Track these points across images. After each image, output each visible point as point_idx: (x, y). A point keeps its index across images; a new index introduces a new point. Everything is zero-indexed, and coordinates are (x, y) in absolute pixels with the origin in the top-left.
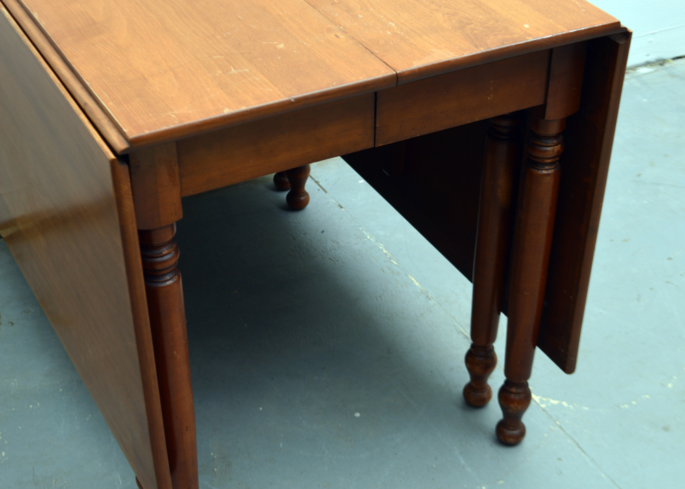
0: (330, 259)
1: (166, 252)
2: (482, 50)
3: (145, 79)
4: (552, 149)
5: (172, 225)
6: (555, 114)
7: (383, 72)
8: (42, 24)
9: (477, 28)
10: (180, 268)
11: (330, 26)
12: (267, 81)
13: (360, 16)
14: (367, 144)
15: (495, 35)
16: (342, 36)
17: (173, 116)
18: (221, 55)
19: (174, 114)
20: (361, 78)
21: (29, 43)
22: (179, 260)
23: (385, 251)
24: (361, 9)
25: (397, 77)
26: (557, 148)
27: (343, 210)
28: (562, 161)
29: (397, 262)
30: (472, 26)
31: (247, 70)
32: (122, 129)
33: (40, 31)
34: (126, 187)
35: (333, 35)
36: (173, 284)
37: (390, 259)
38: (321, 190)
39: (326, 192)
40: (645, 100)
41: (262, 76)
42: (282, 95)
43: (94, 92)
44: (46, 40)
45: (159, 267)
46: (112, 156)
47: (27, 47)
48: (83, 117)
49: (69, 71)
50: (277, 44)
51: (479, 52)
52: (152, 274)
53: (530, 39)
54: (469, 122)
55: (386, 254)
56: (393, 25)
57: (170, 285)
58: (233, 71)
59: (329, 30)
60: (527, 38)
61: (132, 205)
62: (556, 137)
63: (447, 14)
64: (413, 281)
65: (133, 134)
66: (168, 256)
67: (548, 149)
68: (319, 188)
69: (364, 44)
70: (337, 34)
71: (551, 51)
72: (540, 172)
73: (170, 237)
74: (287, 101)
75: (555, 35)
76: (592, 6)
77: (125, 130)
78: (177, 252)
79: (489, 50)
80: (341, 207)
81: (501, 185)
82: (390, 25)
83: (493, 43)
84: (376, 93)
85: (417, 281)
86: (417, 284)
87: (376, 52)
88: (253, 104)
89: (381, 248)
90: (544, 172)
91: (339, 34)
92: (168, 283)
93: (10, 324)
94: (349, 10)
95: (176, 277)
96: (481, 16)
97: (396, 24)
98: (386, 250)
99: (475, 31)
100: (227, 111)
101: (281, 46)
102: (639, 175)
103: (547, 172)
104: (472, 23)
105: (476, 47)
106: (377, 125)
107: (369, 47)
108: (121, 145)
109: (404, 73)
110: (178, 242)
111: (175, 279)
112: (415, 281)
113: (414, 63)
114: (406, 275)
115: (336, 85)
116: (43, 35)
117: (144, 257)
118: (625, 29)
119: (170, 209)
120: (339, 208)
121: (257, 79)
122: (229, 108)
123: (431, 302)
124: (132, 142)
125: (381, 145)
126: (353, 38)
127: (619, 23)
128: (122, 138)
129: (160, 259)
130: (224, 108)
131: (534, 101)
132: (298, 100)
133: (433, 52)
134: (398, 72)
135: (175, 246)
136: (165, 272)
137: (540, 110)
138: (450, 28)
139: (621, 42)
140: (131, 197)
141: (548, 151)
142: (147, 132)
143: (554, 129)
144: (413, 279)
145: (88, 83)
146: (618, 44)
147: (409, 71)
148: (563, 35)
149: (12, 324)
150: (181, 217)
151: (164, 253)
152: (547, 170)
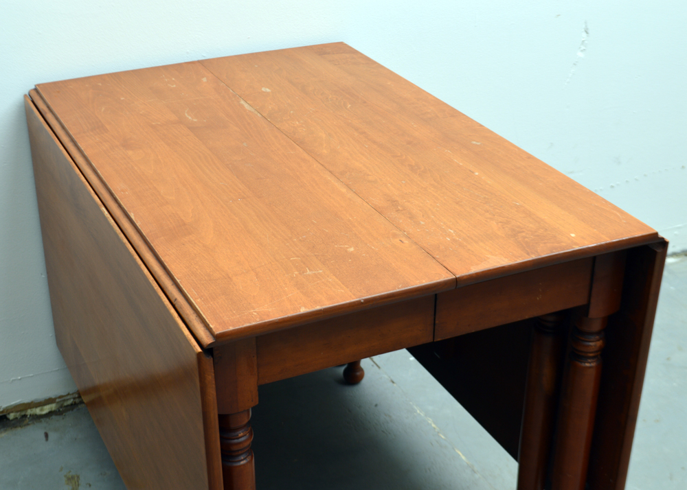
0: (383, 431)
1: (241, 434)
2: (533, 257)
3: (229, 278)
4: (594, 344)
5: (248, 411)
6: (598, 313)
7: (444, 276)
8: (138, 224)
9: (528, 236)
10: (254, 449)
11: (395, 231)
12: (340, 282)
13: (422, 223)
14: (427, 339)
15: (545, 243)
16: (406, 242)
17: (255, 314)
18: (298, 257)
19: (255, 312)
20: (424, 281)
21: (125, 240)
22: (252, 442)
23: (433, 425)
24: (423, 216)
25: (456, 281)
26: (599, 343)
27: (395, 385)
28: (604, 356)
29: (444, 435)
30: (524, 234)
31: (321, 271)
32: (209, 325)
33: (135, 230)
34: (210, 377)
35: (397, 240)
36: (247, 463)
37: (438, 433)
38: (375, 366)
39: (379, 367)
40: (672, 288)
41: (334, 277)
42: (353, 296)
43: (184, 289)
44: (140, 238)
45: (235, 448)
46: (199, 350)
47: (124, 244)
48: (173, 311)
49: (162, 268)
50: (347, 248)
51: (530, 259)
52: (228, 454)
53: (577, 248)
54: (519, 319)
55: (434, 428)
56: (452, 231)
57: (244, 465)
58: (308, 272)
59: (395, 236)
60: (574, 246)
61: (215, 394)
62: (598, 333)
63: (501, 222)
64: (459, 455)
65: (218, 330)
66: (243, 438)
67: (591, 344)
68: (372, 363)
69: (426, 249)
70: (401, 239)
71: (594, 259)
72: (583, 365)
73: (246, 421)
74: (357, 301)
75: (599, 244)
76: (632, 217)
77: (211, 326)
78: (251, 435)
79: (540, 257)
80: (393, 382)
81: (545, 374)
82: (450, 232)
83: (544, 250)
84: (436, 295)
85: (463, 455)
86: (463, 458)
87: (437, 257)
88: (326, 304)
89: (430, 422)
90: (587, 365)
91: (403, 239)
92: (242, 463)
93: (88, 486)
94: (412, 217)
95: (250, 457)
96: (531, 225)
97: (455, 231)
98: (435, 423)
99: (526, 239)
100: (303, 310)
101: (352, 249)
102: (668, 359)
103: (590, 364)
104: (523, 232)
105: (528, 254)
106: (437, 322)
107: (430, 253)
108: (207, 339)
109: (463, 277)
110: (252, 425)
111: (248, 460)
112: (461, 454)
113: (472, 268)
114: (453, 448)
115: (402, 287)
116: (138, 234)
117: (223, 439)
118: (663, 239)
119: (248, 395)
120: (391, 384)
121: (330, 280)
122: (305, 307)
123: (477, 476)
124: (217, 337)
125: (439, 339)
126: (416, 243)
127: (657, 234)
128: (208, 333)
129: (236, 441)
130: (300, 307)
131: (579, 301)
132: (367, 301)
133: (488, 258)
134: (457, 276)
135: (250, 428)
136: (240, 452)
137: (584, 310)
138: (503, 236)
139: (659, 251)
140: (214, 386)
141: (590, 346)
142: (231, 328)
143: (596, 326)
144: (459, 453)
145: (178, 281)
146: (656, 252)
147: (467, 276)
148: (607, 244)
149: (90, 486)
150: (257, 403)
151: (240, 435)
152: (590, 363)
